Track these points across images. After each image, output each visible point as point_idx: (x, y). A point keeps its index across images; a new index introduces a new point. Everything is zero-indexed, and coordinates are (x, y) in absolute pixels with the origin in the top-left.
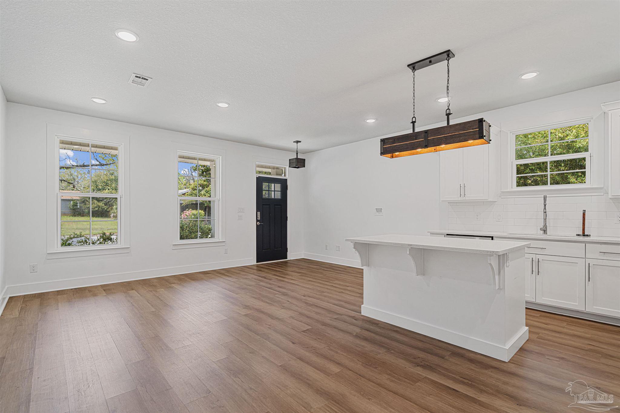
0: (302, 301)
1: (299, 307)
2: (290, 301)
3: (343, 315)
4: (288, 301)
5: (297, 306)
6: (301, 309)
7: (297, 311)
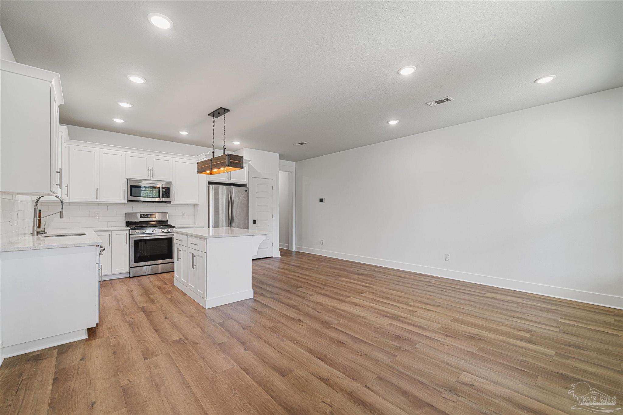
0: (303, 312)
1: (305, 304)
2: (316, 312)
3: (269, 297)
4: (318, 312)
5: (308, 306)
6: (303, 302)
7: (307, 301)
